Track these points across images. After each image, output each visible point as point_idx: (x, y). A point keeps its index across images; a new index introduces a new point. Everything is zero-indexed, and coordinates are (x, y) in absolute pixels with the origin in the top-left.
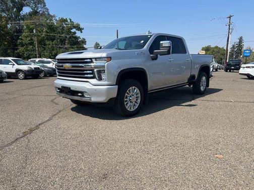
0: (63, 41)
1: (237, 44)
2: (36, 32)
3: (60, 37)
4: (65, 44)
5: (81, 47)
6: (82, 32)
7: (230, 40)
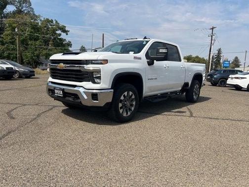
0: (46, 42)
1: (216, 55)
2: (18, 31)
3: (43, 37)
4: (48, 45)
5: (65, 49)
6: (67, 34)
7: (212, 51)
